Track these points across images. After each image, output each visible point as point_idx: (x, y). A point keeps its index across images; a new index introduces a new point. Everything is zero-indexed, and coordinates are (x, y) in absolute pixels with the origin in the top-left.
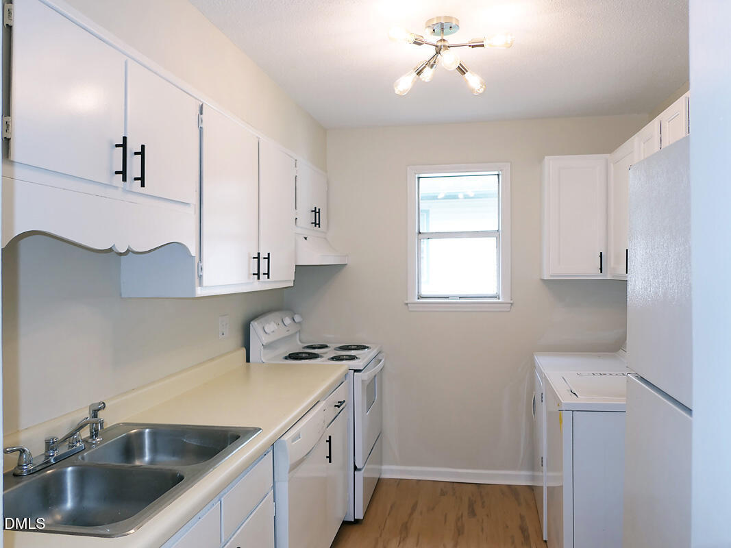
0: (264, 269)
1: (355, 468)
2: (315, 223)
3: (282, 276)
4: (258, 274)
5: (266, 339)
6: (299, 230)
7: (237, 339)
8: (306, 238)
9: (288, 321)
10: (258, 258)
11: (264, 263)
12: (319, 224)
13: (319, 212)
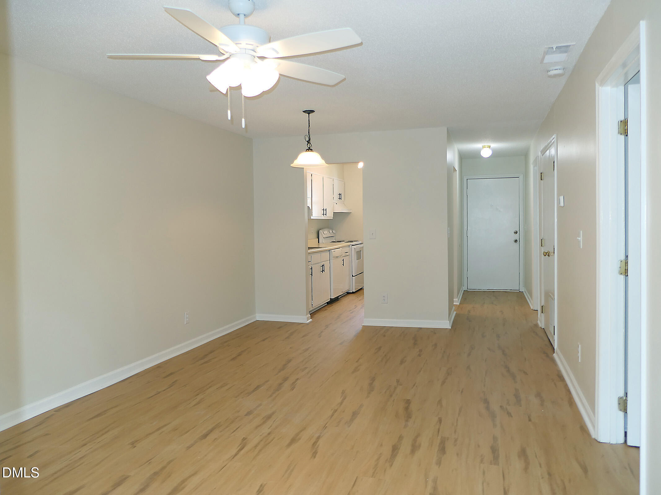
0: (325, 213)
1: (353, 276)
2: (340, 198)
3: (330, 215)
4: (324, 214)
5: (324, 236)
6: (334, 201)
7: (316, 235)
8: (336, 204)
9: (331, 231)
10: (323, 210)
11: (325, 211)
12: (341, 199)
13: (341, 195)
